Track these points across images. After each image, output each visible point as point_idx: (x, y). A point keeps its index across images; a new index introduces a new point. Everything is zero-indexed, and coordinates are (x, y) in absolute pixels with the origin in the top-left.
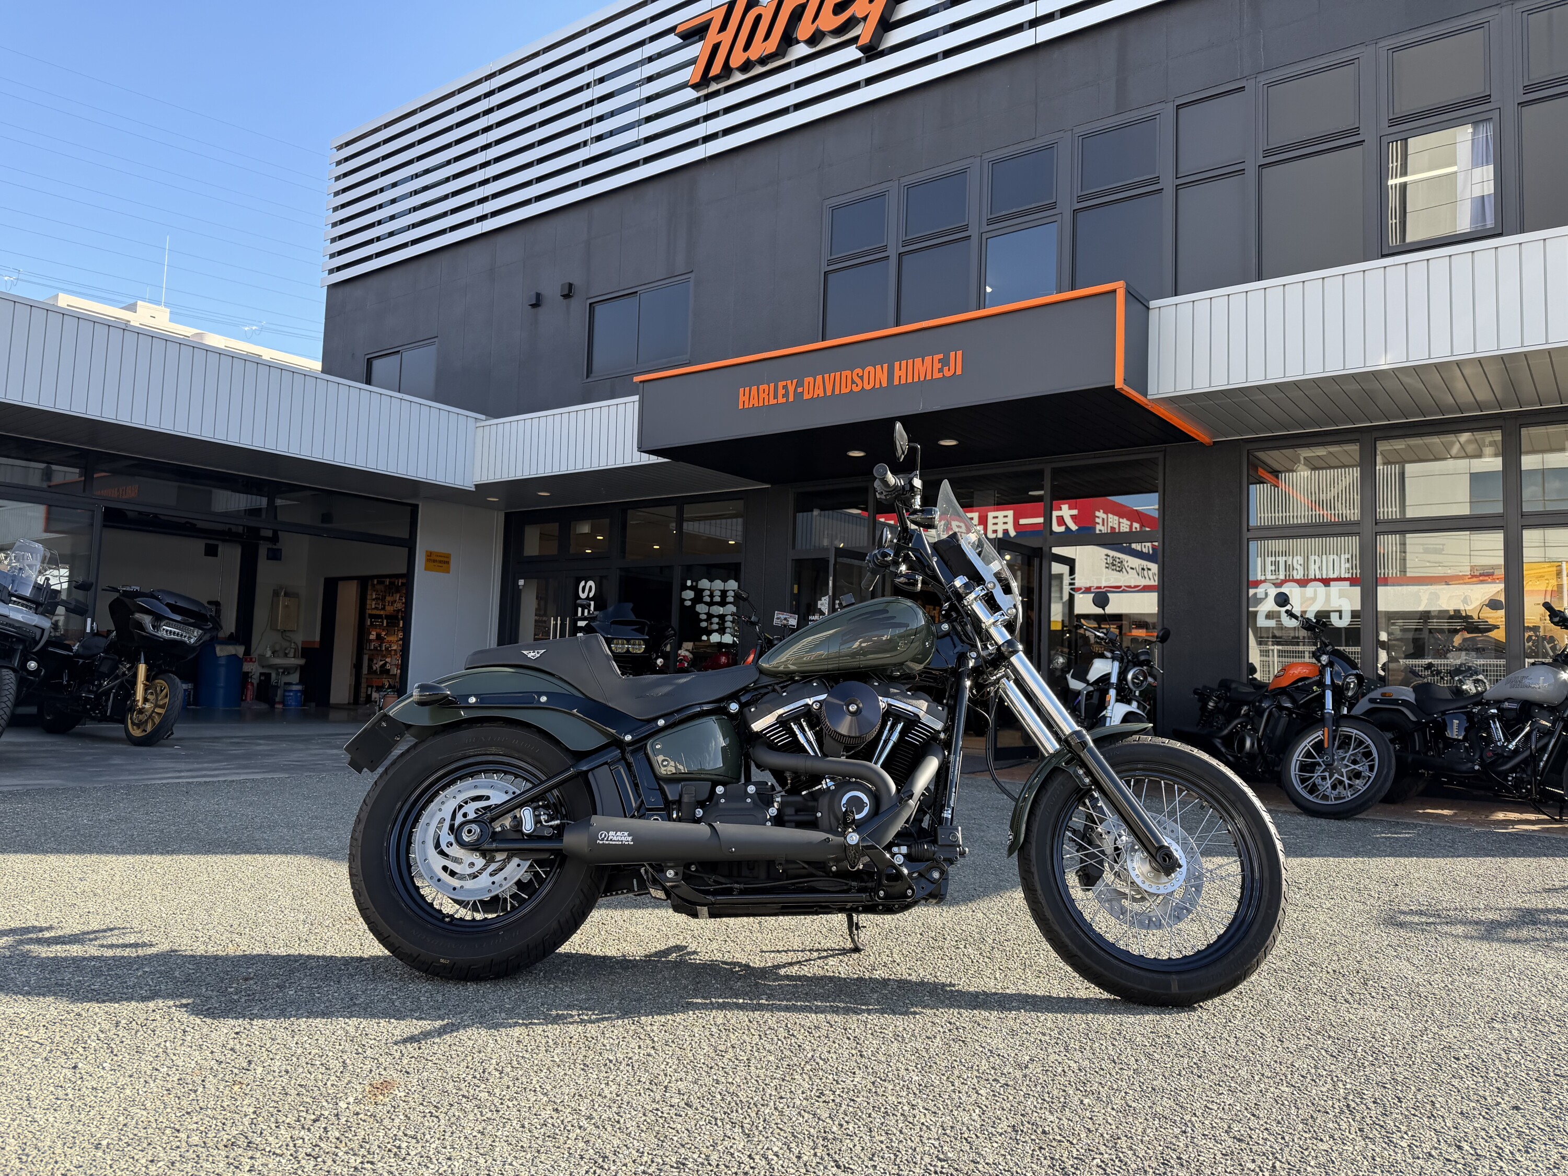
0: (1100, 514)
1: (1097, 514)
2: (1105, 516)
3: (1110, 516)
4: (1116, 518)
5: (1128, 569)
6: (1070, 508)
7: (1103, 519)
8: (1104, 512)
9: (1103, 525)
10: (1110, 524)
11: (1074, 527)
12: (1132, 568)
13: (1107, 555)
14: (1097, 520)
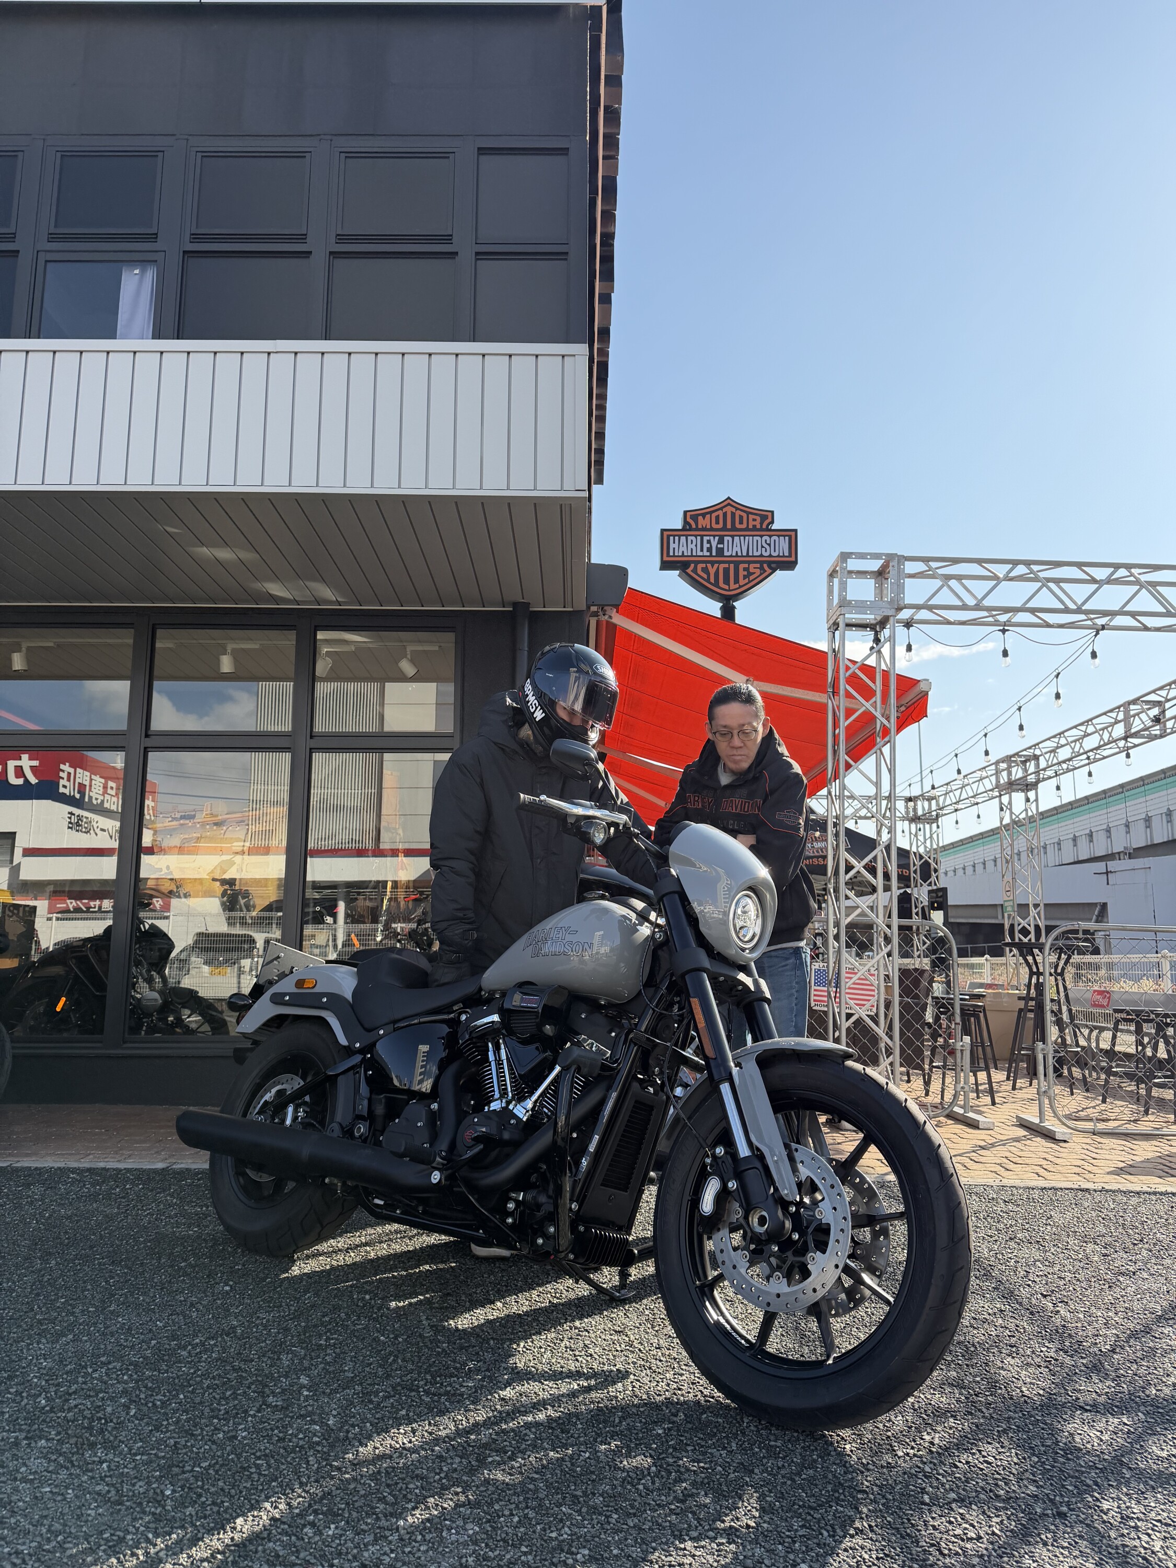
0: (66, 767)
1: (62, 767)
2: (72, 770)
3: (78, 770)
4: (88, 774)
5: (98, 831)
6: (30, 759)
7: (69, 774)
8: (70, 766)
9: (69, 780)
10: (78, 780)
11: (33, 780)
12: (102, 830)
13: (71, 813)
14: (61, 774)
